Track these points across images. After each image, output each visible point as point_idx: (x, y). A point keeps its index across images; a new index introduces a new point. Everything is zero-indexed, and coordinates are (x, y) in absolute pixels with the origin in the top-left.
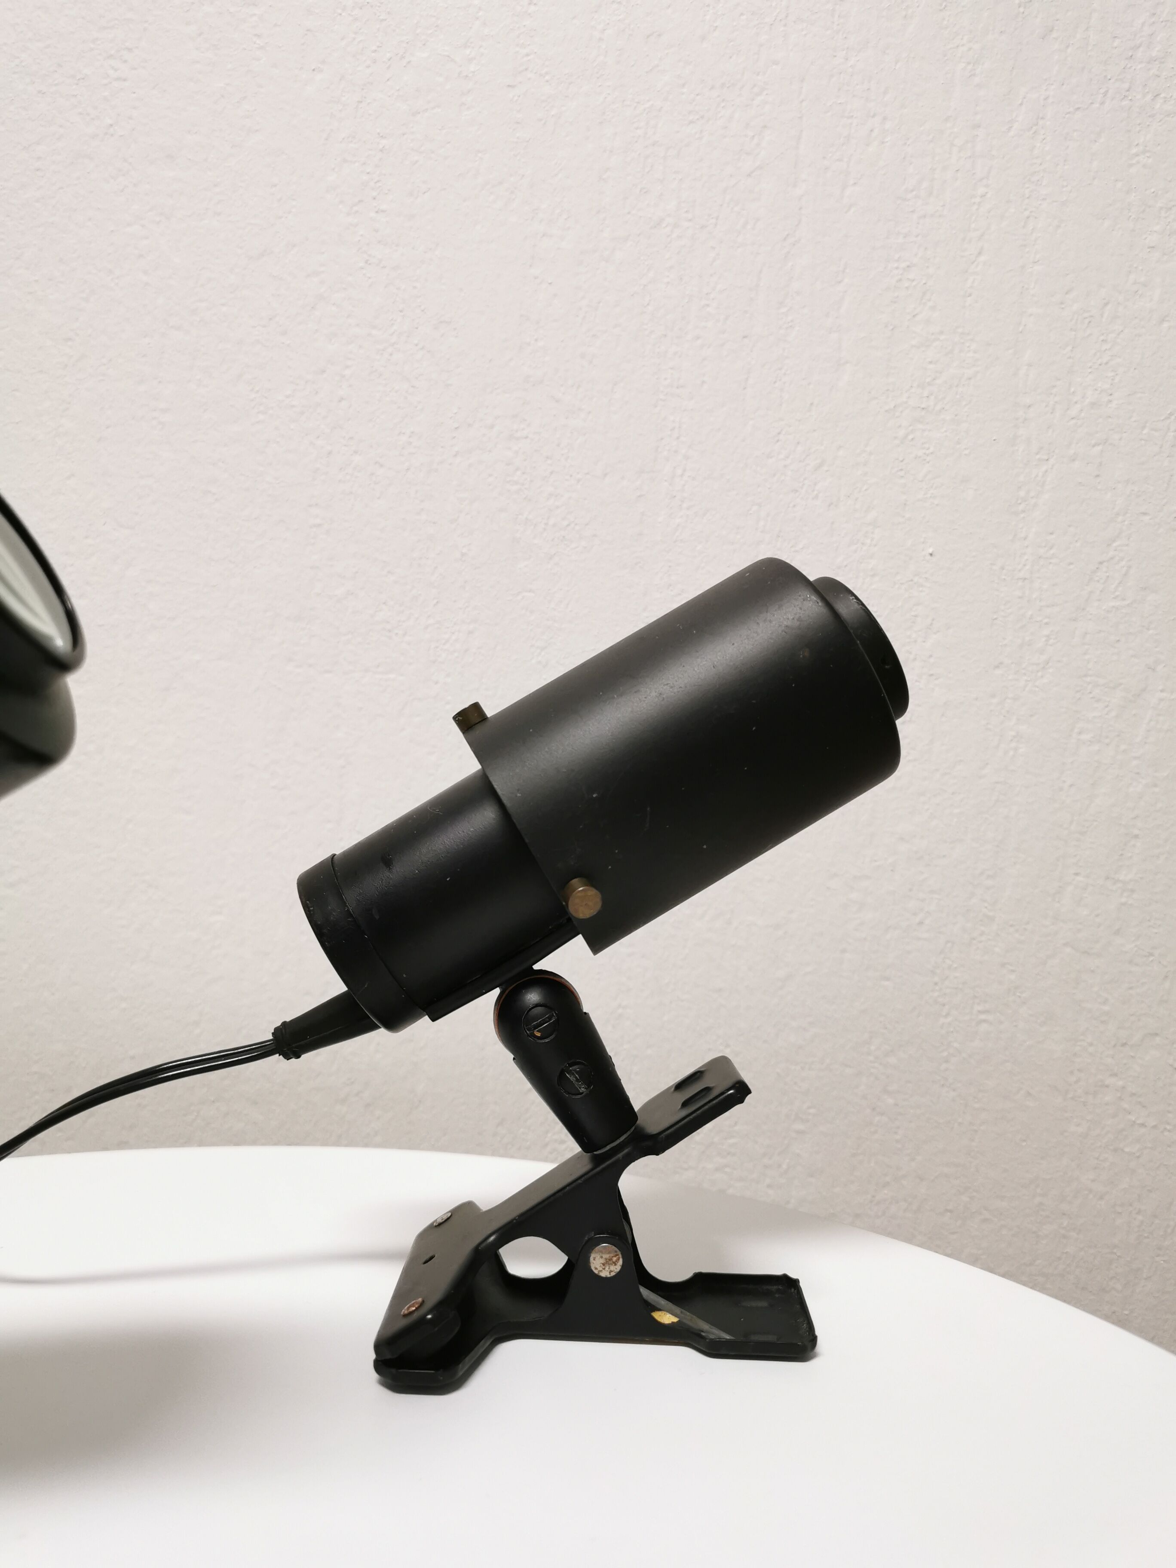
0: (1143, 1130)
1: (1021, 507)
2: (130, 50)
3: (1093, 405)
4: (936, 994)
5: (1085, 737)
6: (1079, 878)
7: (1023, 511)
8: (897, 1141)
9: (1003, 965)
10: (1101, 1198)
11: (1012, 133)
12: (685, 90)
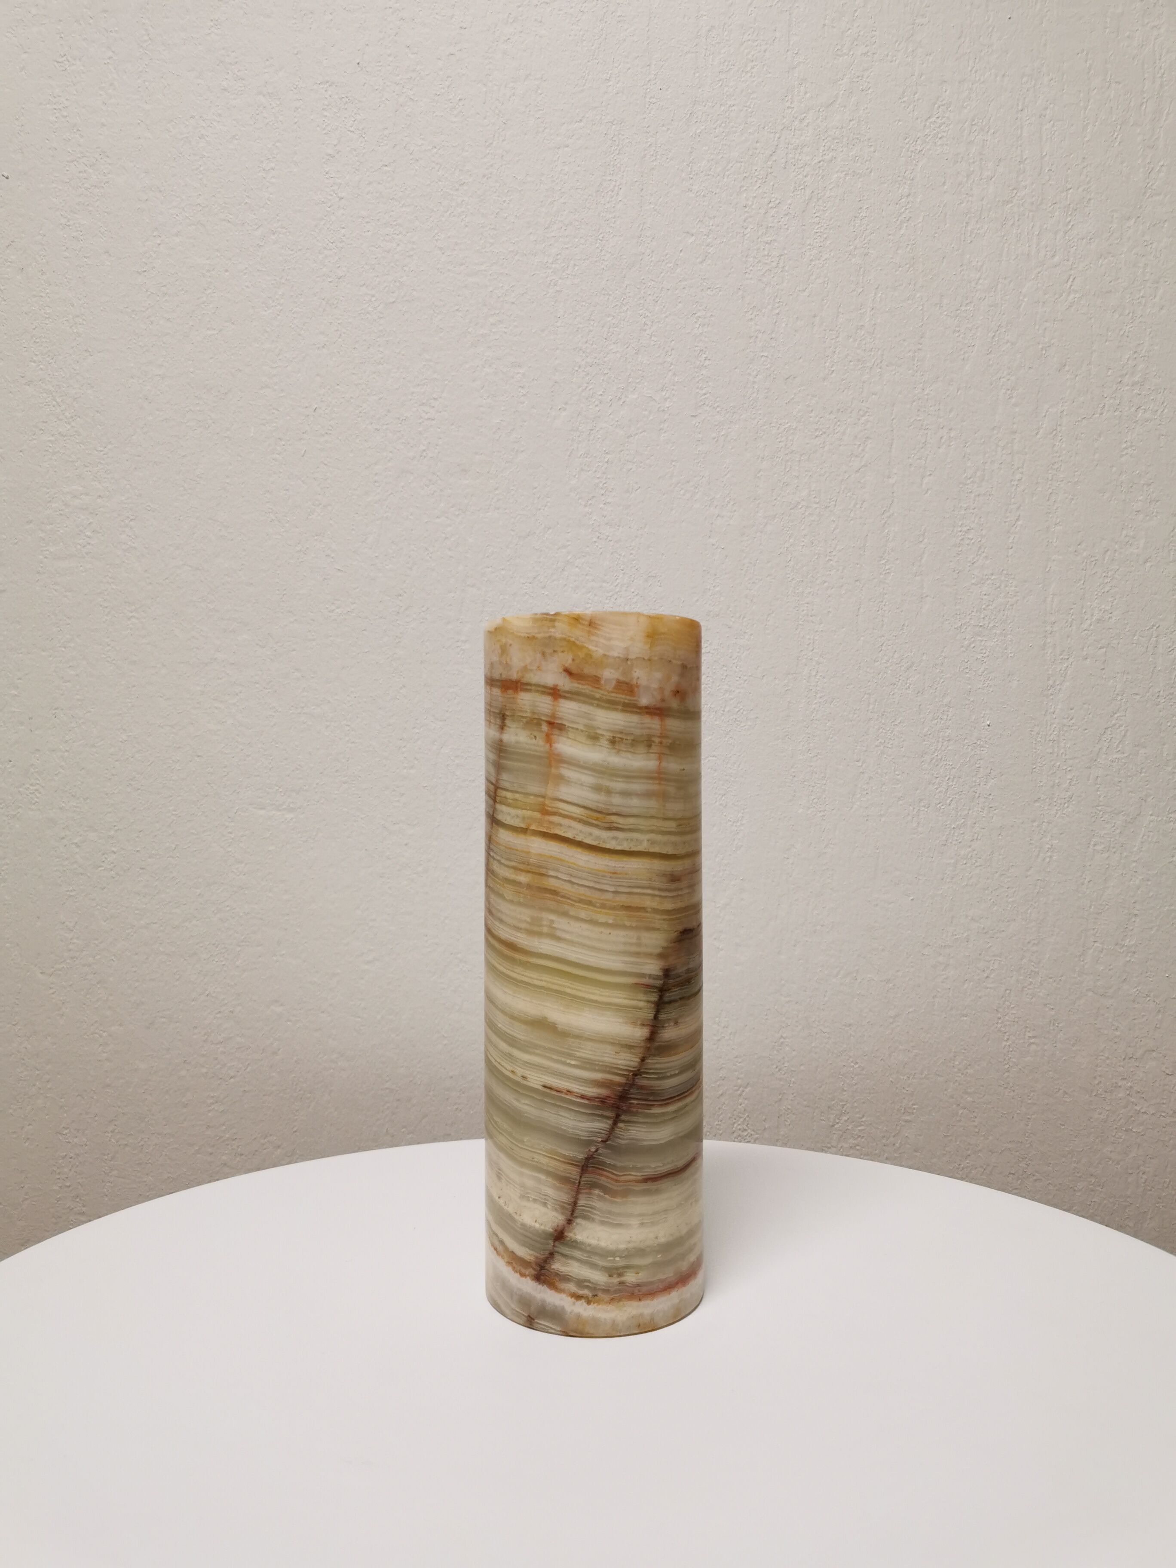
0: (1145, 1116)
1: (1050, 692)
2: (435, 399)
3: (1099, 621)
4: (999, 1025)
5: (1098, 848)
6: (1096, 945)
7: (1052, 694)
8: (976, 1127)
9: (1045, 1005)
10: (1118, 1163)
11: (1038, 436)
12: (812, 415)
